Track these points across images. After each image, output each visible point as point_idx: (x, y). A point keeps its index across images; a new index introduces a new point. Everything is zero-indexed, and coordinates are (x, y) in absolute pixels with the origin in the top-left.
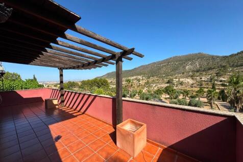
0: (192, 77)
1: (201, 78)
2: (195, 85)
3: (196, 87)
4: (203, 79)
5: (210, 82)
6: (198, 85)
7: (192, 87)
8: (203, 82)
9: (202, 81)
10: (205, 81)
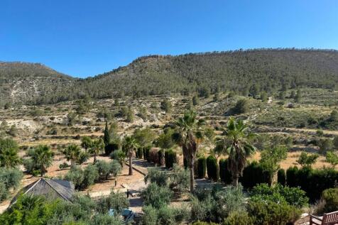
1: (52, 119)
2: (42, 134)
3: (45, 138)
4: (56, 121)
5: (68, 125)
6: (48, 133)
7: (37, 139)
8: (58, 127)
9: (55, 123)
10: (59, 124)
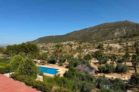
0: (120, 43)
1: (127, 44)
2: (122, 50)
3: (123, 52)
4: (129, 45)
5: (134, 47)
6: (125, 50)
7: (120, 52)
8: (129, 48)
9: (128, 46)
10: (130, 46)
